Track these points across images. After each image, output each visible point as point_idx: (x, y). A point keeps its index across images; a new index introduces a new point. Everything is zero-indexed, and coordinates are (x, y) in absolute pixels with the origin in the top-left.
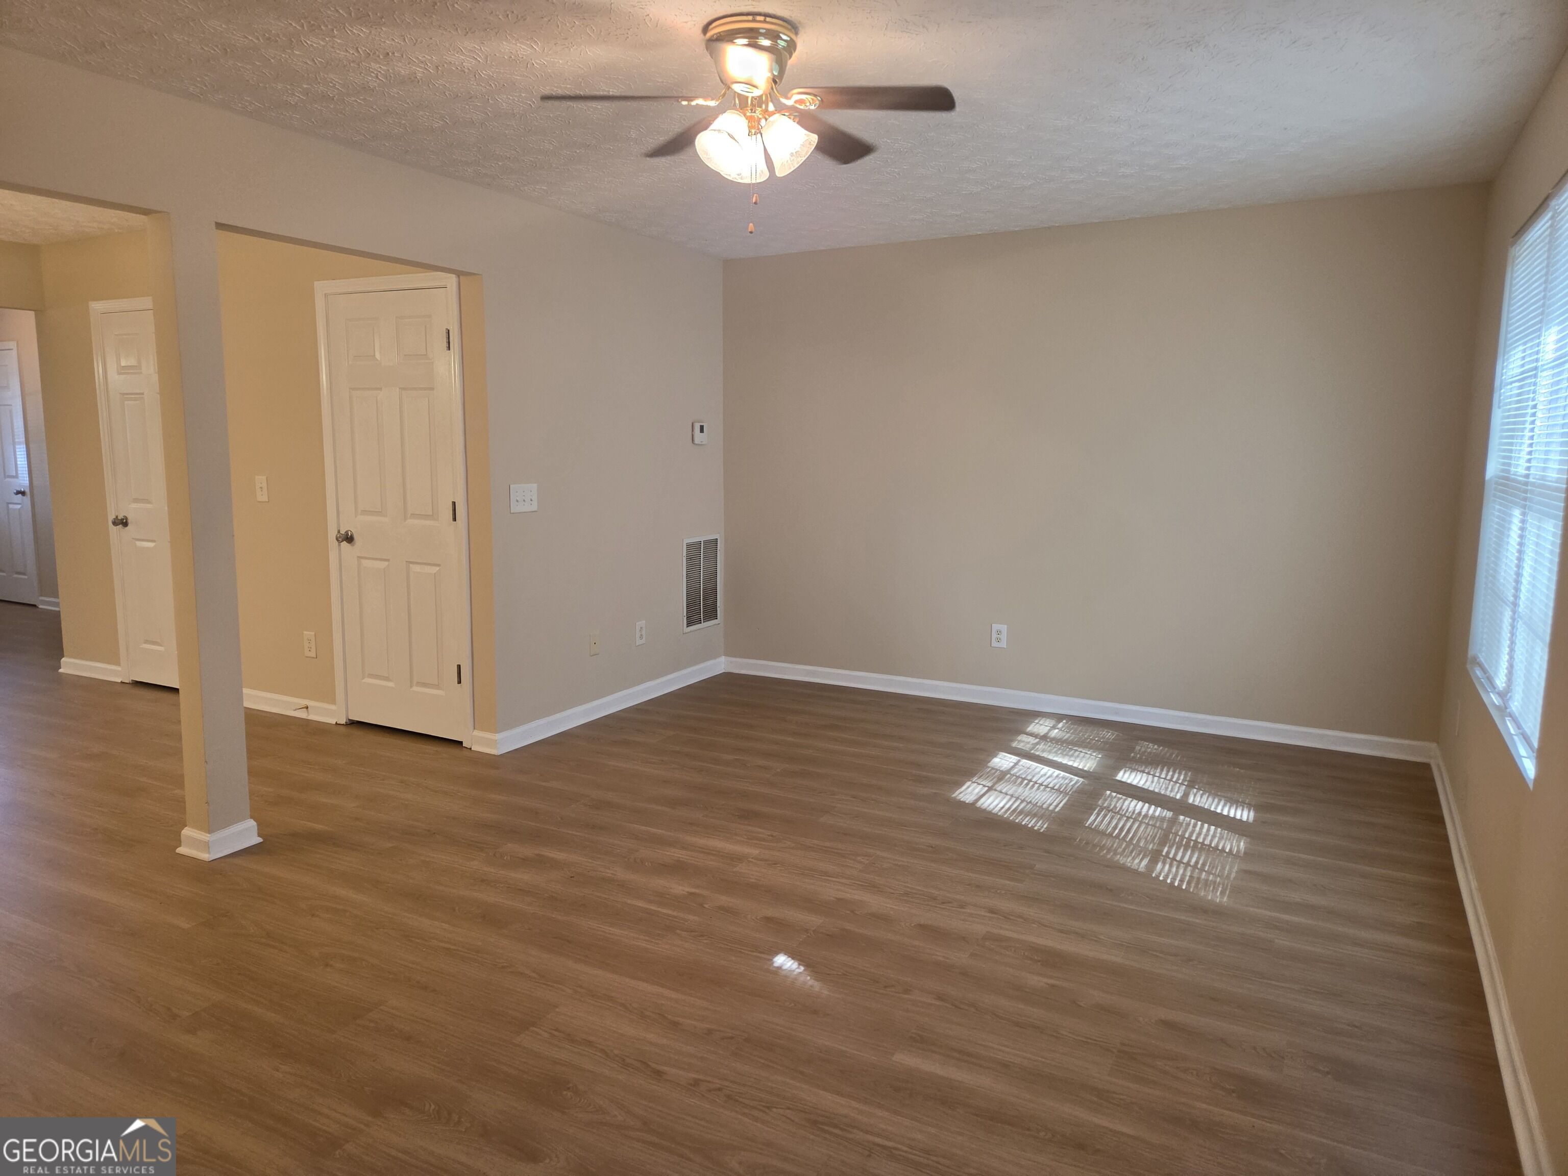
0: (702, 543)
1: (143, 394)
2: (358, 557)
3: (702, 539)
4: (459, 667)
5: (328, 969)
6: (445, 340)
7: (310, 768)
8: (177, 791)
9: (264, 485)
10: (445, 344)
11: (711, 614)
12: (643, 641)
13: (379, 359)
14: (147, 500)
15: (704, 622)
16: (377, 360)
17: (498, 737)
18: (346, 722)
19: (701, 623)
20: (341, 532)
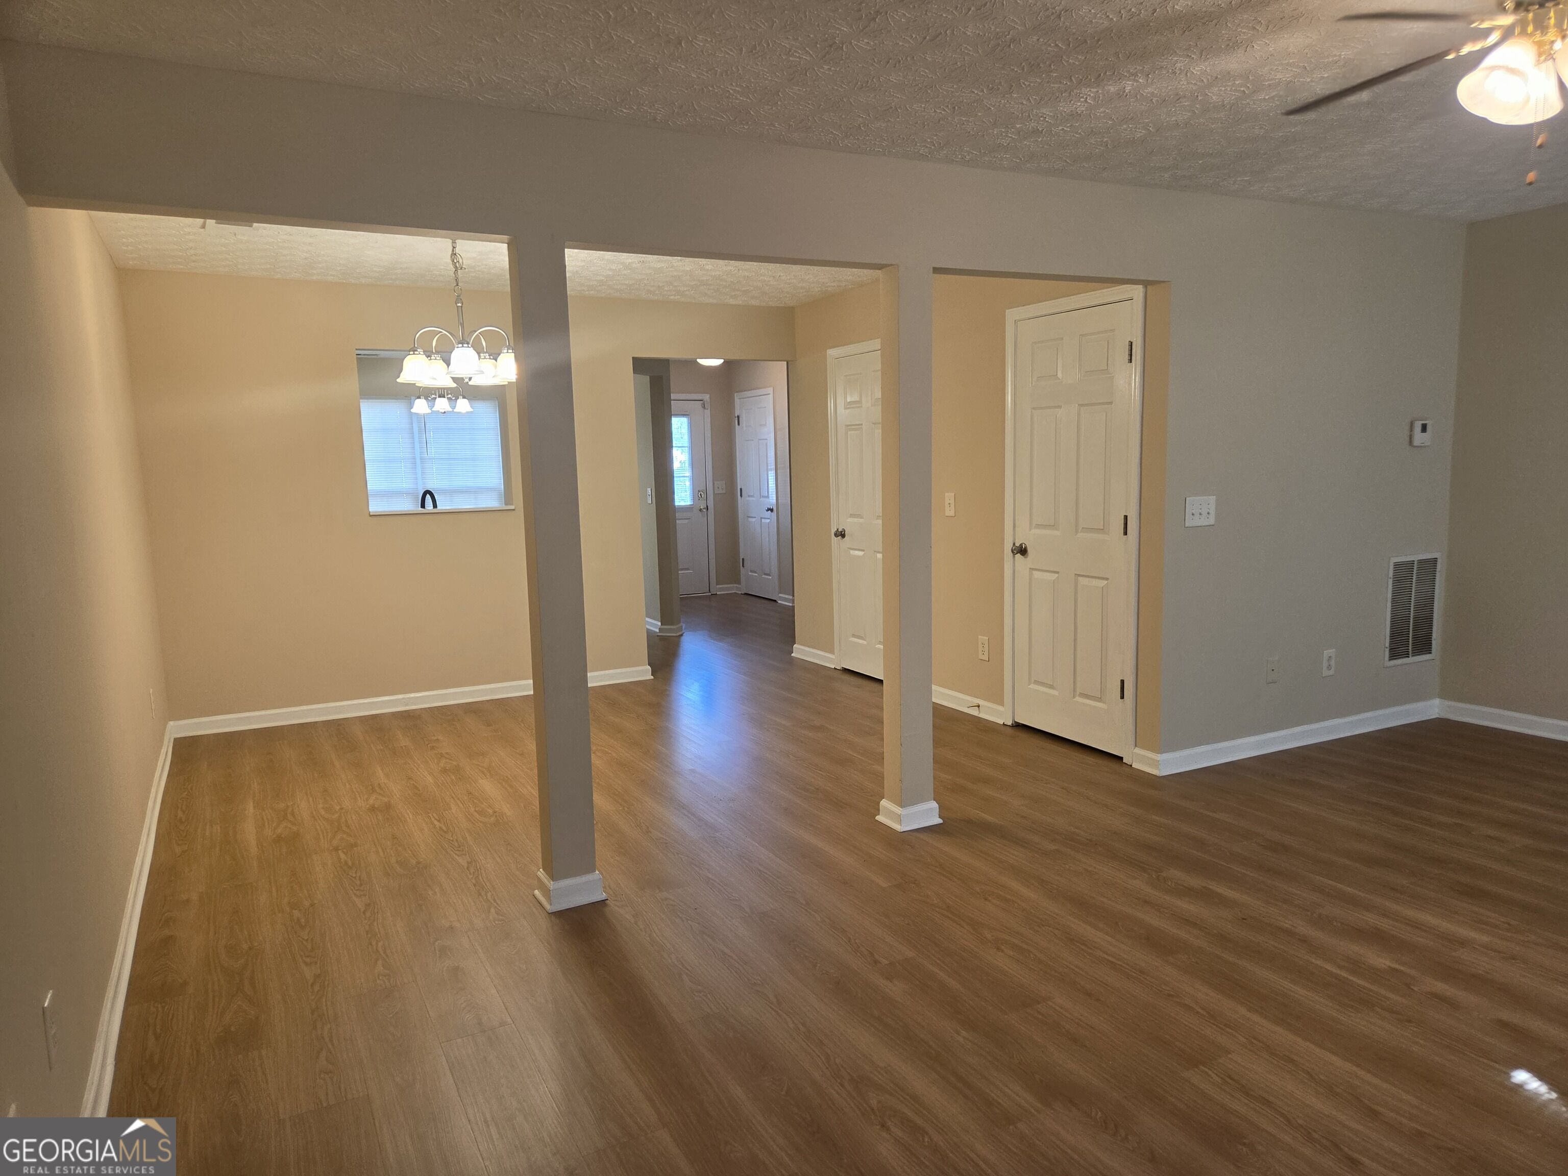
0: (1416, 563)
1: (862, 424)
2: (1030, 568)
3: (1416, 558)
4: (1122, 682)
5: (1000, 953)
6: (1127, 352)
7: (982, 762)
8: (876, 767)
9: (952, 502)
10: (1127, 357)
11: (1424, 645)
12: (1331, 672)
13: (1061, 378)
14: (860, 515)
15: (1413, 656)
16: (1059, 379)
17: (1159, 757)
18: (1012, 724)
19: (1408, 657)
20: (1016, 545)
